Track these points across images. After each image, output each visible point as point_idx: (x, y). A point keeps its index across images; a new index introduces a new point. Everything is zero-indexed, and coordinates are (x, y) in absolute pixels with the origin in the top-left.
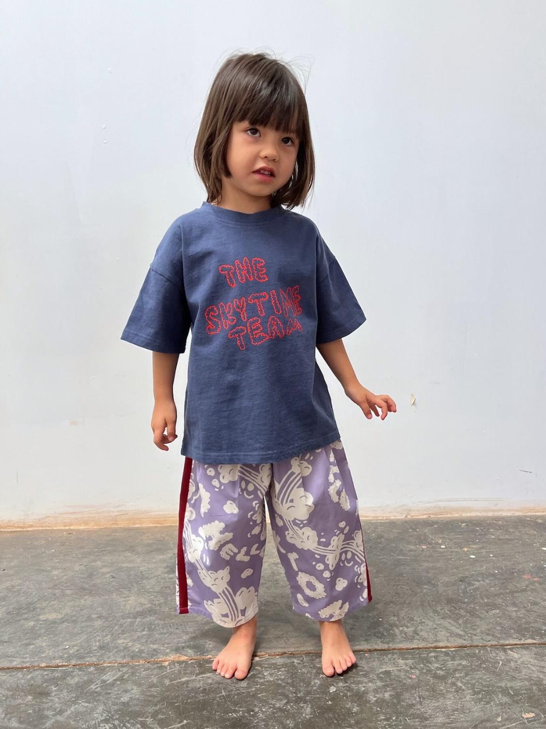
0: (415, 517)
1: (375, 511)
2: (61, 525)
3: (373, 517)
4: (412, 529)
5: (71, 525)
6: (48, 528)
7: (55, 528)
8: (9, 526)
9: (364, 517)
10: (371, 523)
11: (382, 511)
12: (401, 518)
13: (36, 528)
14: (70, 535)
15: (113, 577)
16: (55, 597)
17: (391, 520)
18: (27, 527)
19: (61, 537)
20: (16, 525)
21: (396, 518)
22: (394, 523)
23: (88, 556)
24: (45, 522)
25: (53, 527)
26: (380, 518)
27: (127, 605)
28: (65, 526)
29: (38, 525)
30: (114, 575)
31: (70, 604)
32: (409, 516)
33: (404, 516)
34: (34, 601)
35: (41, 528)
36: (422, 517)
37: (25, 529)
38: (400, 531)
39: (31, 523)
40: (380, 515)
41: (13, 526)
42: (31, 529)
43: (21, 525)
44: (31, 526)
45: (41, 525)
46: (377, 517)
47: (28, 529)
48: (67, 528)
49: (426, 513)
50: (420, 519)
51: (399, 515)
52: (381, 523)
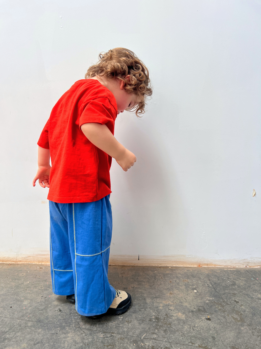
0: (252, 267)
1: (226, 262)
2: (36, 261)
3: (225, 266)
4: (254, 278)
5: (42, 262)
6: (30, 263)
7: (33, 263)
8: (8, 261)
9: (219, 266)
10: (225, 271)
11: (231, 262)
12: (243, 267)
13: (23, 263)
14: (41, 269)
15: (60, 311)
16: (20, 328)
17: (236, 268)
18: (18, 262)
19: (35, 271)
20: (12, 260)
21: (240, 267)
22: (239, 271)
23: (48, 289)
24: (28, 259)
25: (33, 262)
26: (229, 267)
27: (66, 342)
28: (39, 262)
29: (24, 261)
30: (61, 308)
31: (28, 336)
32: (248, 266)
33: (245, 266)
34: (6, 331)
35: (25, 263)
36: (257, 267)
37: (17, 263)
38: (246, 279)
39: (20, 260)
40: (229, 265)
41: (10, 261)
42: (20, 263)
43: (15, 260)
44: (20, 261)
45: (26, 261)
46: (227, 266)
47: (19, 263)
48: (40, 263)
49: (259, 265)
50: (255, 269)
51: (241, 265)
52: (231, 271)
